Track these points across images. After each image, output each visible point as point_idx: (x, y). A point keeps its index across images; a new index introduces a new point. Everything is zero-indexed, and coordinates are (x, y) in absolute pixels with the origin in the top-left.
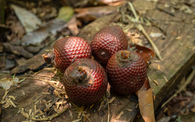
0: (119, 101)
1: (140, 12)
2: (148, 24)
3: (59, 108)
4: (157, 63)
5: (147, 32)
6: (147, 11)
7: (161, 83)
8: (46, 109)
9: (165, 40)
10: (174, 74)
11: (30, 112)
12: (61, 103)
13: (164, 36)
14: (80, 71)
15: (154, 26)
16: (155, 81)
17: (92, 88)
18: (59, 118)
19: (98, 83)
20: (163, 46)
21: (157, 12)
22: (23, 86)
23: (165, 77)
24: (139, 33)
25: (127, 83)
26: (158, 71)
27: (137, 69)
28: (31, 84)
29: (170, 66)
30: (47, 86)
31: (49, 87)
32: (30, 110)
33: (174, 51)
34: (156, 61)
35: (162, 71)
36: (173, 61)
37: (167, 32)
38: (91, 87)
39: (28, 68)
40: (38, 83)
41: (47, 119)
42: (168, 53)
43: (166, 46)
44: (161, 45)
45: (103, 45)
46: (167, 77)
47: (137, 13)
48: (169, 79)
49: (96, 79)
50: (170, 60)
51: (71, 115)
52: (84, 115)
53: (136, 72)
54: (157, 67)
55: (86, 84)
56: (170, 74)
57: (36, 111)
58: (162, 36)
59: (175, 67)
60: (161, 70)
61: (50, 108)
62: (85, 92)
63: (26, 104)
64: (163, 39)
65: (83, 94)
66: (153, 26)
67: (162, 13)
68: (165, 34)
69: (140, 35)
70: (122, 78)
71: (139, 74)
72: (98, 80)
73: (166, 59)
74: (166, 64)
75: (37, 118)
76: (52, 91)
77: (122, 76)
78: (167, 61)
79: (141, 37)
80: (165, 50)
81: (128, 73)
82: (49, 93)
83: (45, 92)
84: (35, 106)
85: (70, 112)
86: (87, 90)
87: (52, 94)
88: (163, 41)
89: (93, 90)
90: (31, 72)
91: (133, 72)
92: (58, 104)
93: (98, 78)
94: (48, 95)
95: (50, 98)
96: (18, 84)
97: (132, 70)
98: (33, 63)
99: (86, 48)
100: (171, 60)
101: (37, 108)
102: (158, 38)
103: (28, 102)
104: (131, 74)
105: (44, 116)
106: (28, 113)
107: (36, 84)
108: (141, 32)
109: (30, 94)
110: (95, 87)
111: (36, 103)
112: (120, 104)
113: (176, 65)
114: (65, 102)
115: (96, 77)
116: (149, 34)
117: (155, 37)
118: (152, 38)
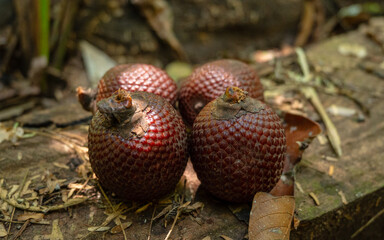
0: (210, 215)
1: (318, 68)
2: (331, 89)
3: (71, 197)
4: (329, 162)
5: (323, 102)
6: (336, 70)
7: (326, 202)
8: (46, 190)
9: (365, 125)
10: (367, 192)
11: (13, 190)
12: (80, 186)
13: (361, 116)
14: (119, 98)
15: (345, 95)
16: (312, 195)
17: (139, 146)
18: (65, 215)
19: (154, 139)
20: (356, 134)
21: (360, 73)
22: (25, 146)
23: (340, 193)
24: (303, 102)
25: (227, 162)
26: (328, 178)
27: (254, 131)
28: (42, 145)
29: (362, 175)
30: (70, 154)
31: (73, 156)
32: (15, 187)
33: (380, 148)
34: (329, 158)
35: (339, 180)
36: (373, 166)
37: (373, 111)
38: (137, 142)
39: (52, 119)
40: (57, 146)
41: (38, 209)
42: (364, 149)
43: (364, 135)
44: (350, 131)
45: (201, 85)
46: (348, 195)
47: (312, 68)
48: (353, 199)
49: (152, 128)
50: (365, 163)
51: (91, 215)
52: (118, 222)
53: (250, 138)
54: (328, 169)
55: (126, 132)
56: (357, 191)
57: (26, 191)
58: (356, 114)
59: (375, 179)
60: (334, 177)
61: (56, 191)
62: (122, 151)
63: (14, 175)
64: (360, 121)
65: (117, 156)
66: (341, 94)
67: (369, 77)
68: (367, 113)
69: (305, 105)
70: (215, 145)
71: (257, 144)
72: (156, 131)
73: (354, 159)
74: (352, 168)
75: (20, 203)
76: (76, 166)
77: (217, 141)
78: (358, 164)
79: (306, 109)
80: (359, 142)
81: (232, 134)
82: (67, 167)
83: (60, 163)
84: (29, 182)
85: (92, 209)
86: (127, 146)
87: (72, 170)
88: (357, 126)
89: (140, 150)
90: (53, 126)
91: (243, 135)
92: (74, 186)
93: (159, 128)
94: (63, 169)
95: (65, 175)
96: (19, 139)
97: (242, 130)
98: (64, 113)
99: (164, 86)
100: (369, 163)
101: (30, 187)
102: (346, 118)
103: (20, 172)
104: (238, 139)
105: (35, 204)
106: (9, 190)
107: (51, 146)
108: (309, 101)
109: (32, 161)
110: (145, 144)
111: (34, 178)
112: (210, 222)
113: (380, 175)
114: (89, 187)
115: (152, 123)
116: (326, 107)
117: (339, 116)
118: (331, 116)
